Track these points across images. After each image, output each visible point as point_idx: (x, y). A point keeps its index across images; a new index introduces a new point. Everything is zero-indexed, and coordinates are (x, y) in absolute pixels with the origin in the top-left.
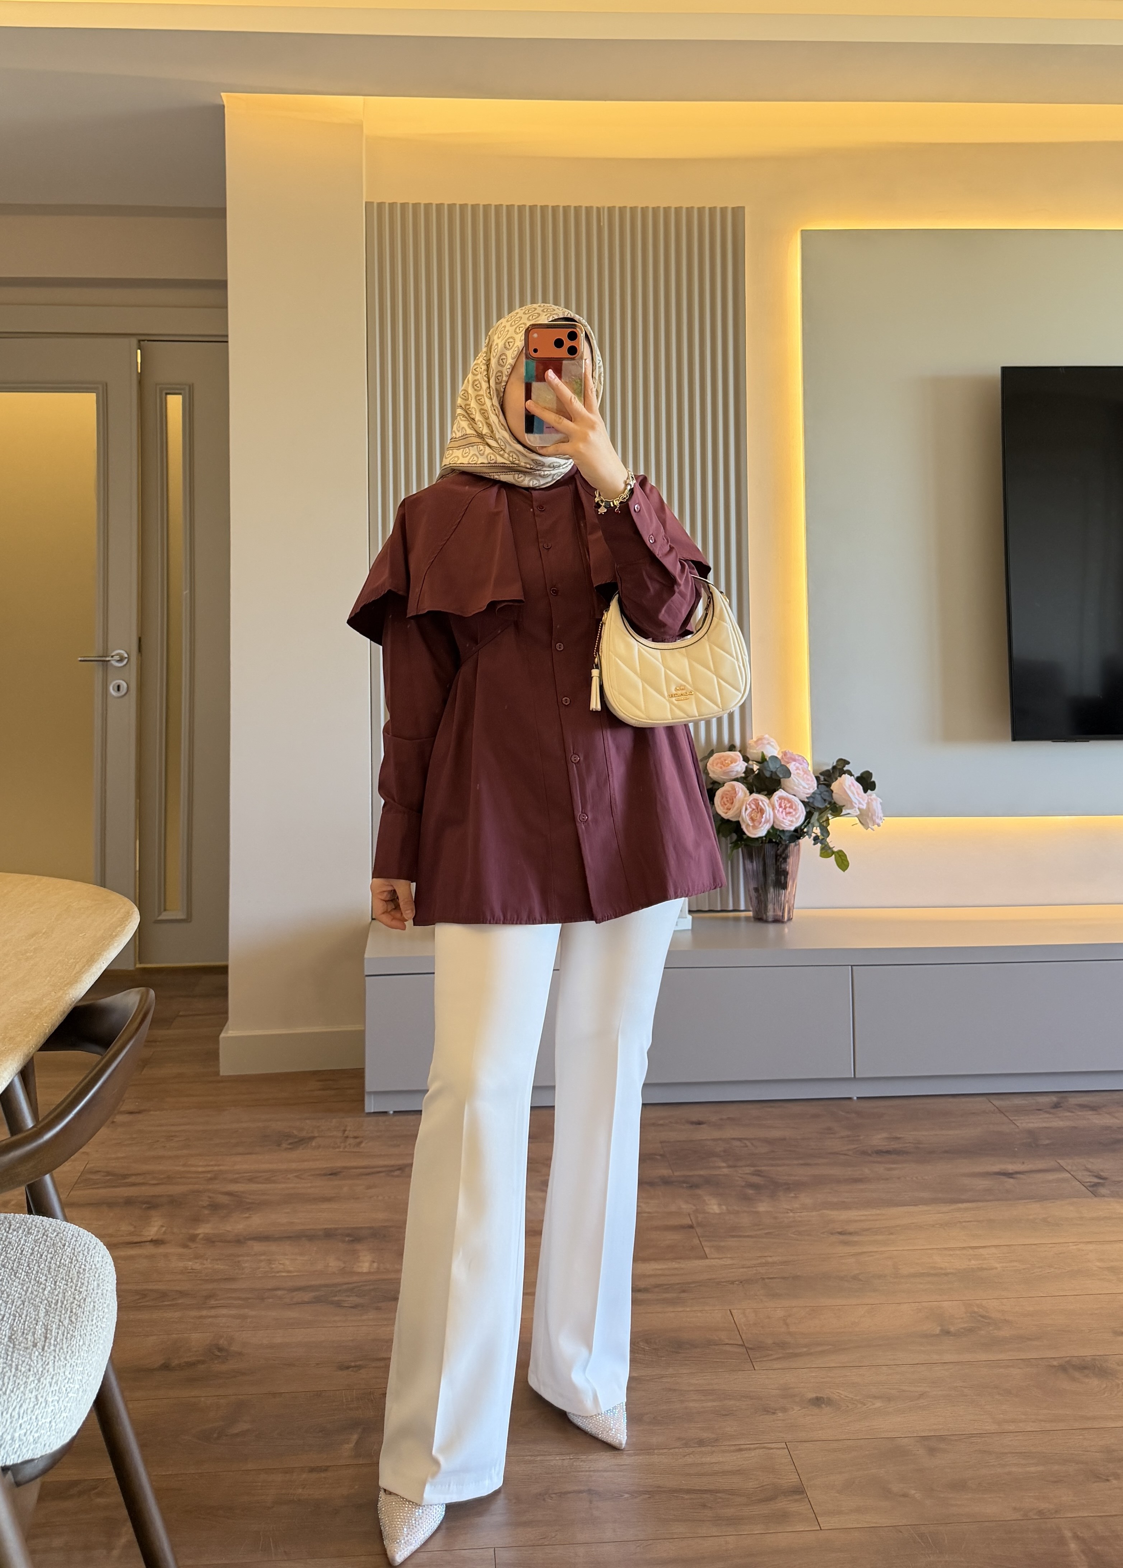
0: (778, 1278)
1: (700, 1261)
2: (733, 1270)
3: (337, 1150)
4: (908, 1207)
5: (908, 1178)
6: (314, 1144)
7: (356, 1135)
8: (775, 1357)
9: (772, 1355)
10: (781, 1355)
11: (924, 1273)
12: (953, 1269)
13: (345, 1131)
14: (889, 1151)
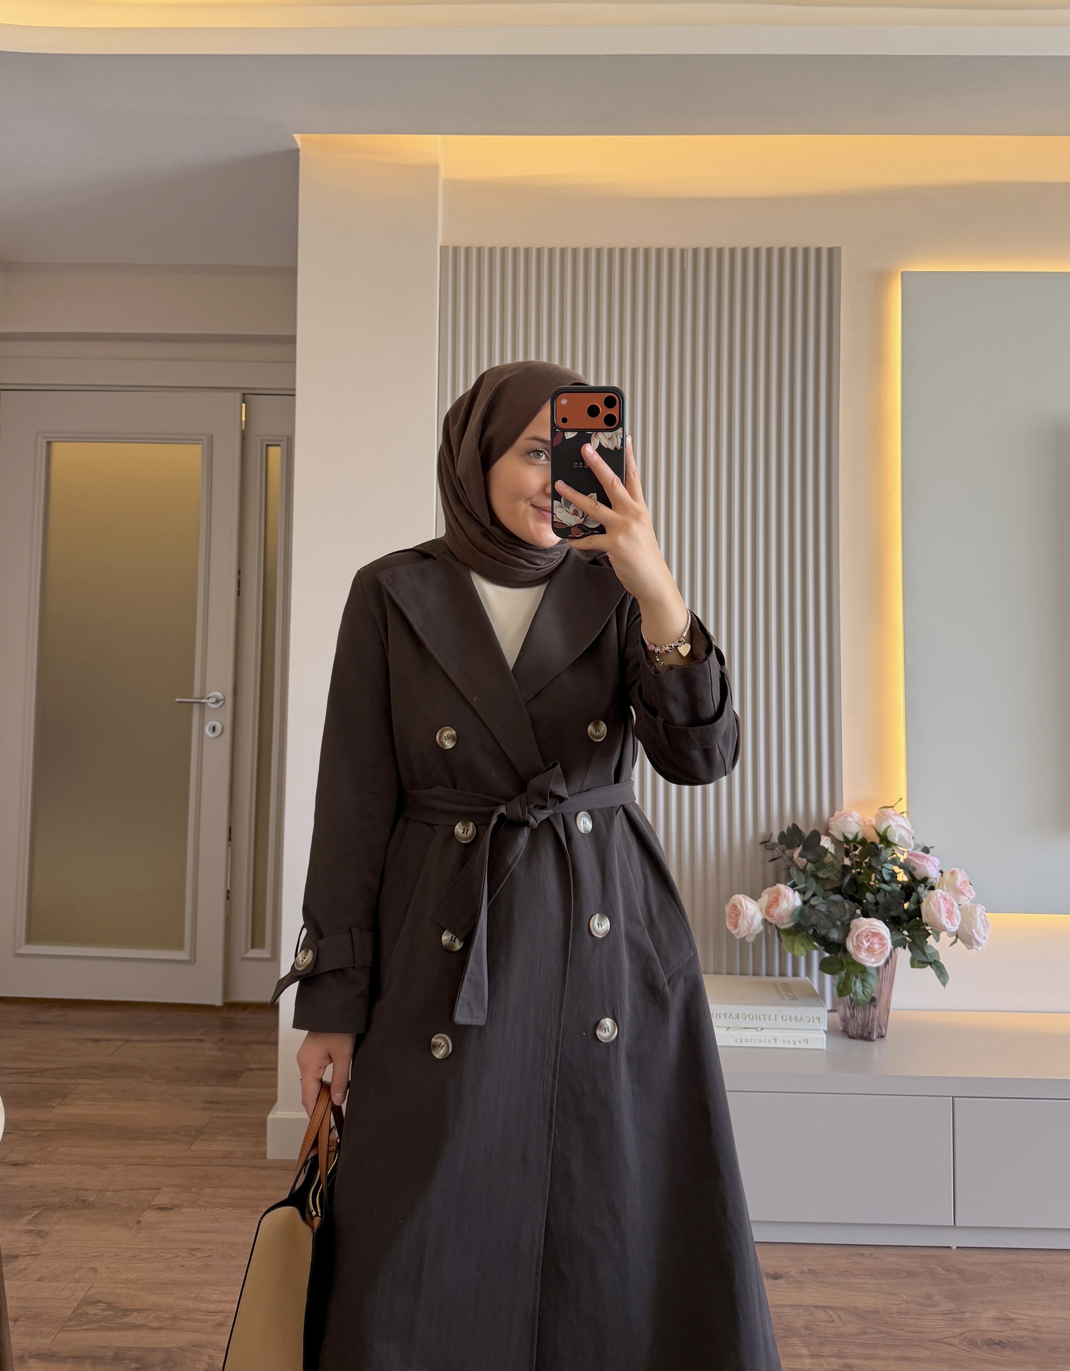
14: (1003, 1344)
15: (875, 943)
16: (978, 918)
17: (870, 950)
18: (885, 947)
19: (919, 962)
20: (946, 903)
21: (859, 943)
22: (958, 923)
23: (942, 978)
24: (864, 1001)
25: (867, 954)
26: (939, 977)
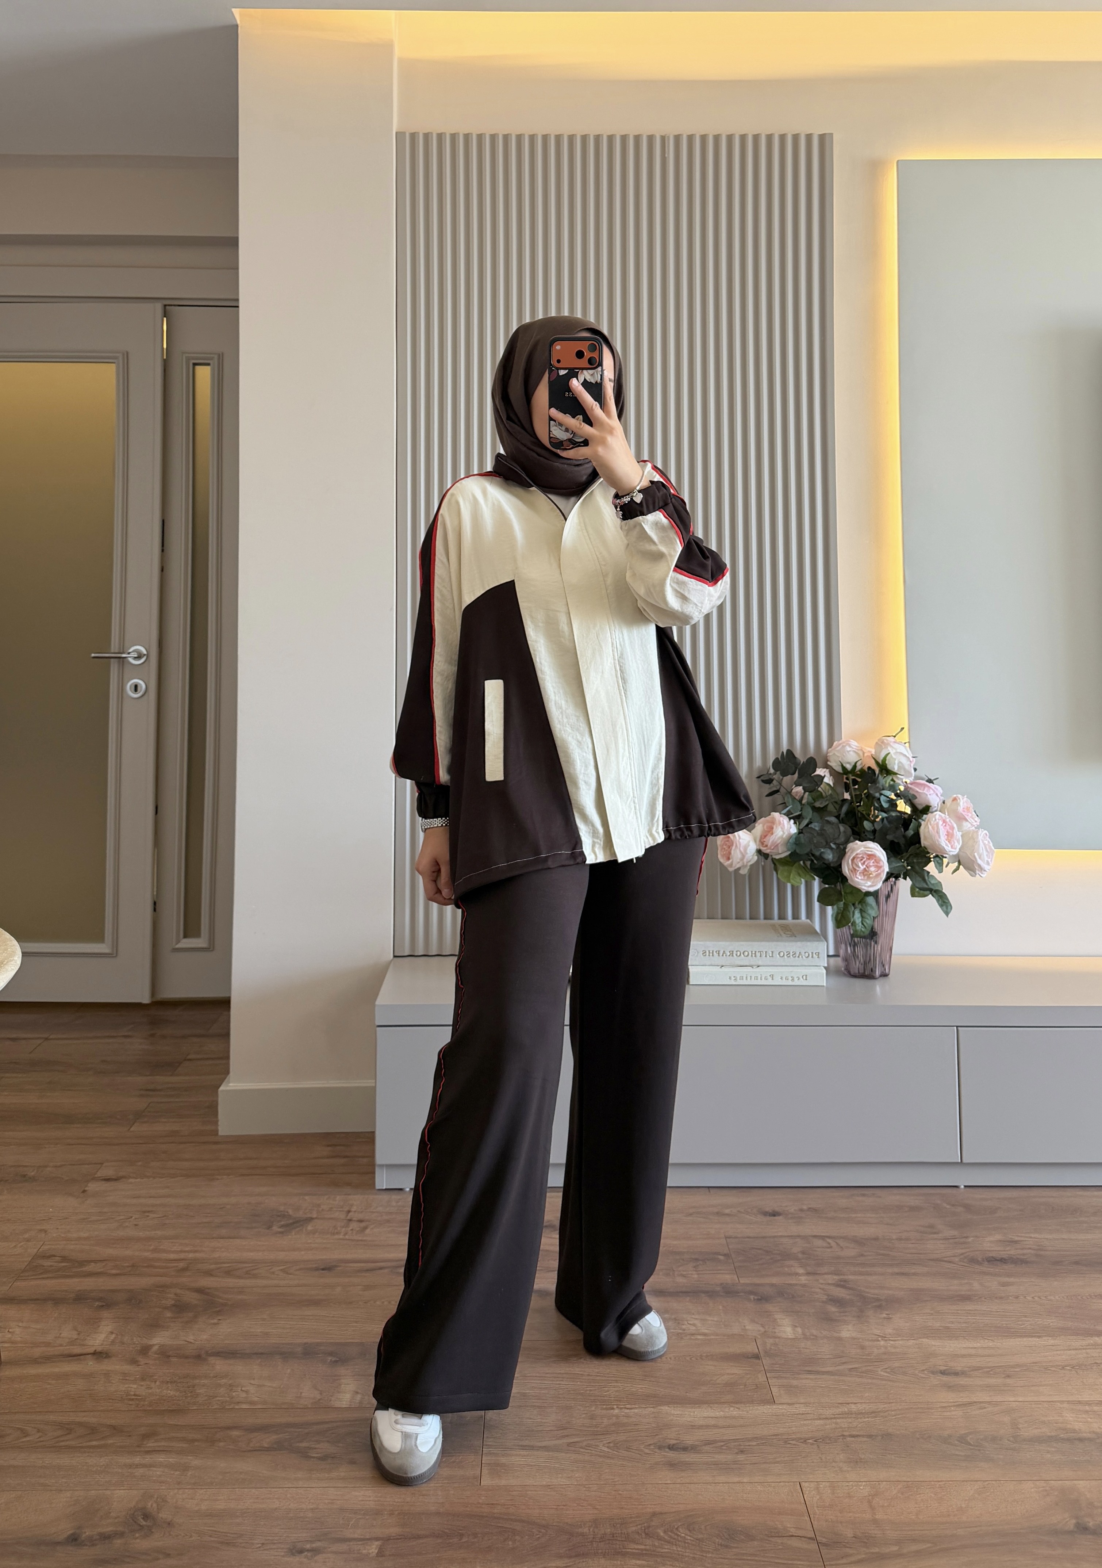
0: (863, 1436)
1: (765, 1407)
2: (805, 1422)
3: (336, 1237)
4: (1030, 1339)
5: (1029, 1298)
6: (310, 1228)
7: (361, 1216)
8: (853, 1559)
9: (851, 1555)
10: (864, 1556)
11: (1052, 1437)
12: (1090, 1433)
13: (349, 1212)
14: (1005, 1260)
15: (871, 866)
16: (981, 841)
17: (866, 873)
18: (882, 869)
19: (921, 889)
20: (945, 826)
21: (855, 867)
22: (959, 847)
23: (944, 907)
24: (864, 932)
25: (862, 878)
26: (941, 906)
